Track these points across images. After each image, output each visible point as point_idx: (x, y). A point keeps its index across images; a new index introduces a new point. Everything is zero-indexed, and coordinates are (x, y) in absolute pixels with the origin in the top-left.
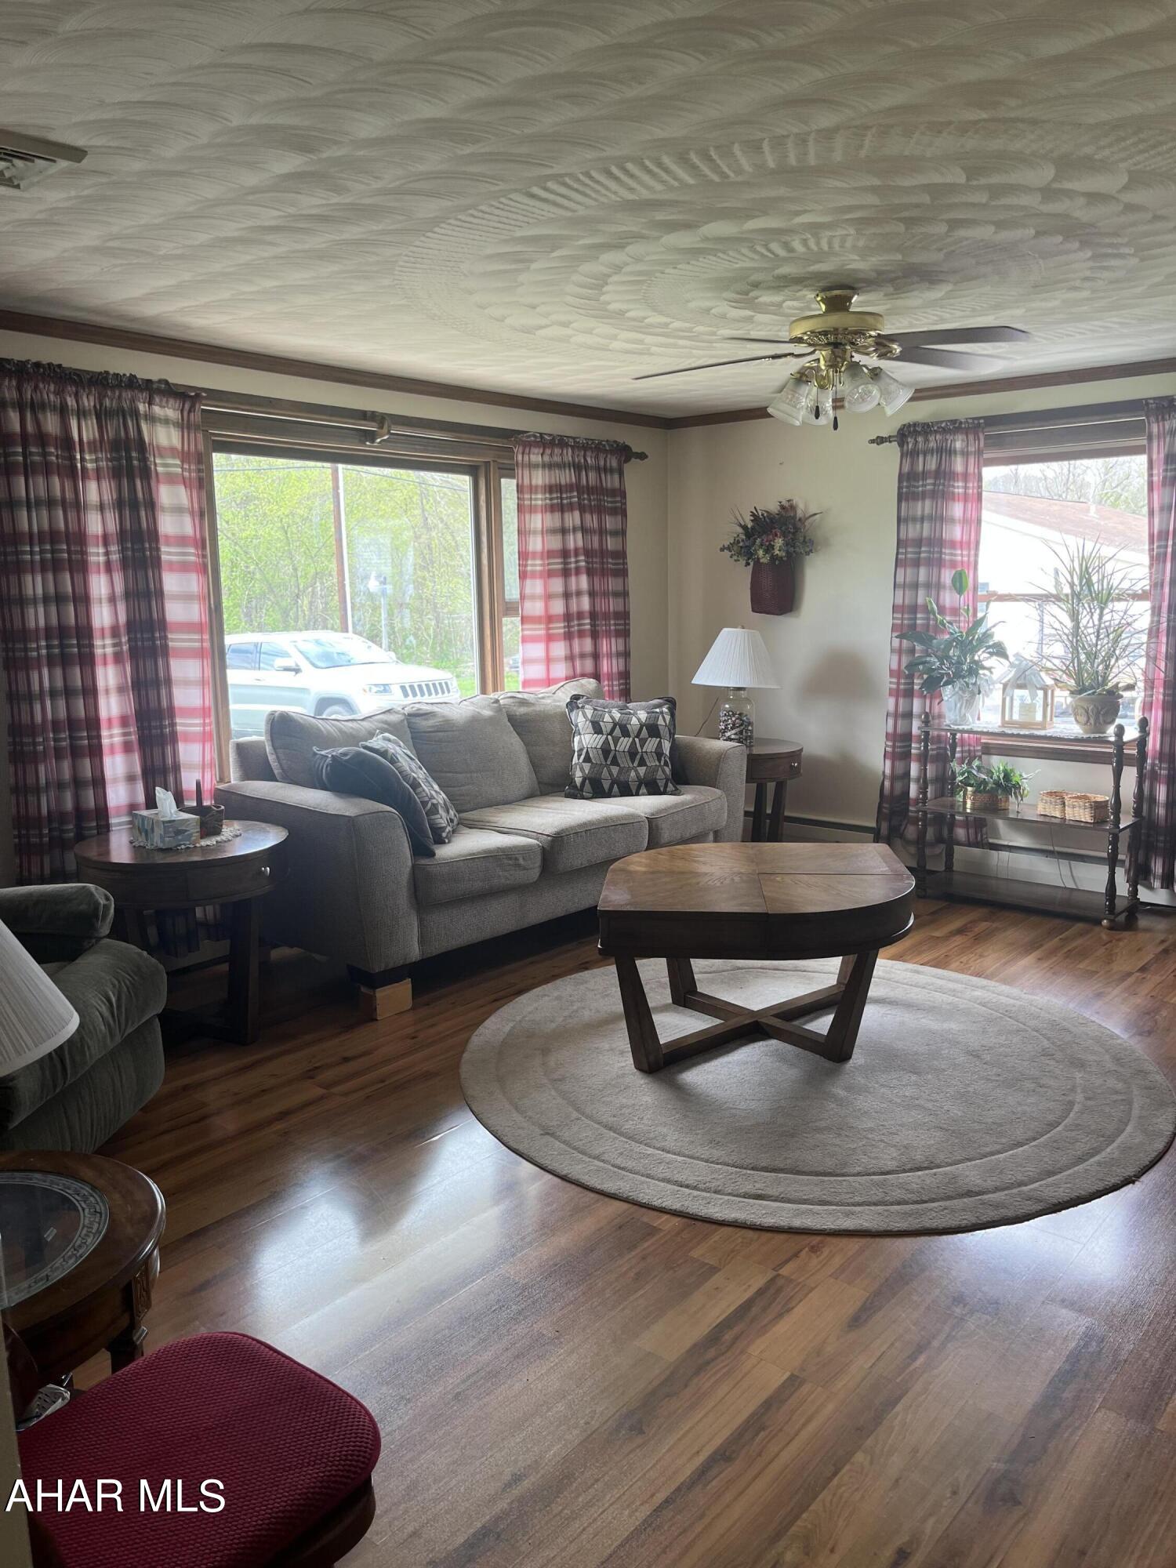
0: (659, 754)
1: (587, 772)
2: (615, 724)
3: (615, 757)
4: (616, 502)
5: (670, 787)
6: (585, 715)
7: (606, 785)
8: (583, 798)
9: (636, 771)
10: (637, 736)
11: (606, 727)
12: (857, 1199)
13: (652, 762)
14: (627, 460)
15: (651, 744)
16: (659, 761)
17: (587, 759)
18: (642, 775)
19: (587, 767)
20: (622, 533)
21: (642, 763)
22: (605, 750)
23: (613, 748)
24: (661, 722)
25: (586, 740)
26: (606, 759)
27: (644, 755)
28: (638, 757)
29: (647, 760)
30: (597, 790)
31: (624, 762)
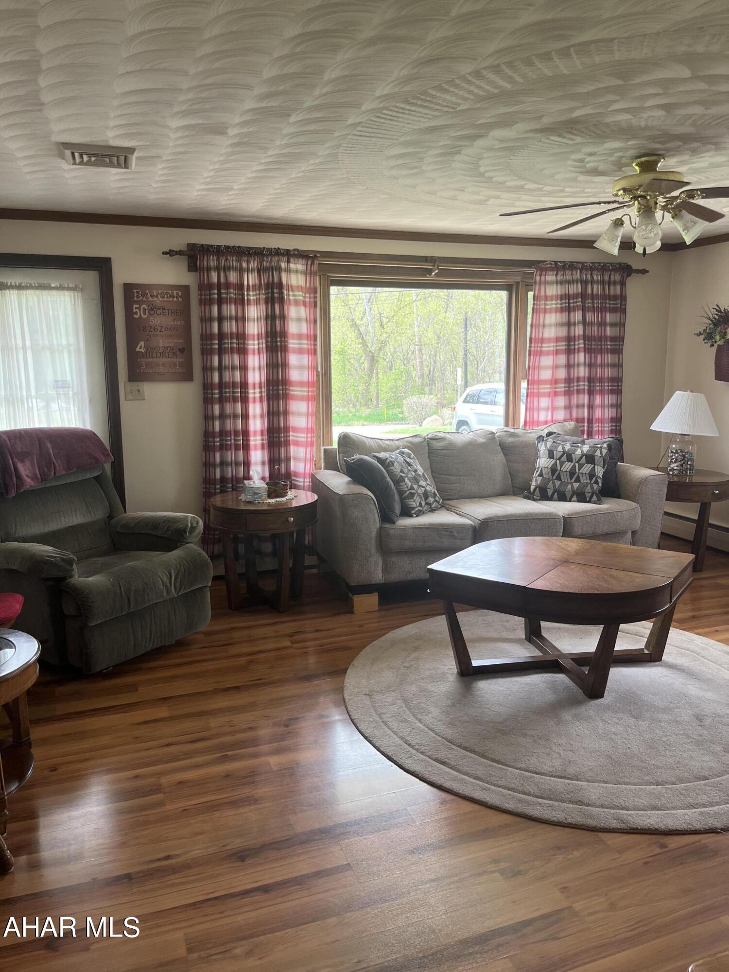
0: (592, 475)
1: (539, 483)
2: (564, 453)
3: (559, 474)
4: (617, 304)
5: (595, 498)
6: (546, 446)
7: (550, 492)
8: (534, 500)
9: (572, 485)
10: (578, 462)
11: (557, 454)
12: (501, 783)
13: (584, 480)
14: (629, 275)
15: (587, 468)
16: (591, 480)
17: (541, 475)
18: (575, 488)
19: (540, 479)
20: (622, 325)
21: (578, 480)
22: (553, 470)
23: (559, 468)
24: (598, 453)
25: (543, 462)
26: (553, 476)
27: (580, 475)
28: (575, 476)
29: (581, 478)
30: (544, 495)
31: (565, 478)
